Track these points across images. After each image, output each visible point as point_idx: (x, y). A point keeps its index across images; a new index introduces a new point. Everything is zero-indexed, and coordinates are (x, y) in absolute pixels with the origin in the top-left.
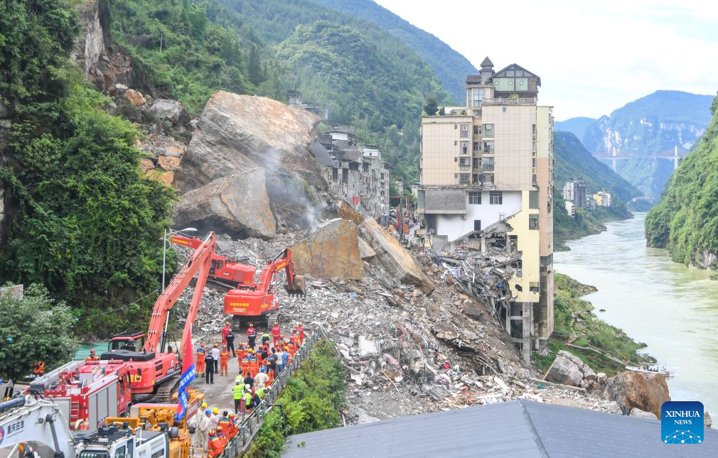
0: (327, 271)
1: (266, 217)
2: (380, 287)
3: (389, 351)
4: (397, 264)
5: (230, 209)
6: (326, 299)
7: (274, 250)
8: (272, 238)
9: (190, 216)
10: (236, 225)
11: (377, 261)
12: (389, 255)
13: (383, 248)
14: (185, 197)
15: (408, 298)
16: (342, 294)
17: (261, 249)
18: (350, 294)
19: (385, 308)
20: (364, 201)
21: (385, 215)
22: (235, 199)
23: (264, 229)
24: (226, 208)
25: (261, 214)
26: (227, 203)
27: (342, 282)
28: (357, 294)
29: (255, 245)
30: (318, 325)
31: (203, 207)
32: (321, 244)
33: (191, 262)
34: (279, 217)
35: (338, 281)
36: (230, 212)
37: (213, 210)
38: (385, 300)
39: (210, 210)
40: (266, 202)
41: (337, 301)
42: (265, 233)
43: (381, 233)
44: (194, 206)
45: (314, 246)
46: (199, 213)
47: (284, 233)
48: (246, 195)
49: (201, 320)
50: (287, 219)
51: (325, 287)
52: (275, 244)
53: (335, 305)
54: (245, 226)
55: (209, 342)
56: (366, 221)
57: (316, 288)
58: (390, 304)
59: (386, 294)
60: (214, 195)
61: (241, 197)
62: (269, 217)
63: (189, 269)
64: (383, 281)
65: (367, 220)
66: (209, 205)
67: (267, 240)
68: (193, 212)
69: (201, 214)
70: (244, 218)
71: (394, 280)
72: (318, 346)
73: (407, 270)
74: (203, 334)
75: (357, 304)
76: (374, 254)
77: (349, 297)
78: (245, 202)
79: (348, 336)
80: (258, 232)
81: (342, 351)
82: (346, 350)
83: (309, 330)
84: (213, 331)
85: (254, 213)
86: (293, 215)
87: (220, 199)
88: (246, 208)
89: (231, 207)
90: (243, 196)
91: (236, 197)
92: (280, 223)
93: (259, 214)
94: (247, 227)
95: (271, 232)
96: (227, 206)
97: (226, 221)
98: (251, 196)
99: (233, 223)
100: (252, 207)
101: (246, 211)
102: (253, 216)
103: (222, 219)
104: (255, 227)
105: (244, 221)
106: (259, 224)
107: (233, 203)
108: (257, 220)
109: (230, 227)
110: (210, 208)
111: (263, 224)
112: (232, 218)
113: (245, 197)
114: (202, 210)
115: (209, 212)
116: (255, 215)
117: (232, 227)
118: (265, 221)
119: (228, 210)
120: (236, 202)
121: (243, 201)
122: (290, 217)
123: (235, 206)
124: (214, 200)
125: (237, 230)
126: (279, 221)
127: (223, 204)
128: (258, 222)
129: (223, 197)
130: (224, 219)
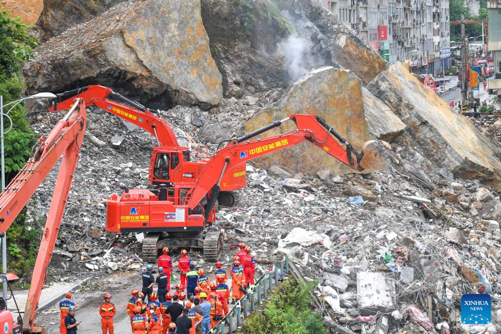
0: (310, 161)
1: (204, 69)
2: (406, 185)
3: (410, 298)
4: (446, 143)
5: (141, 57)
6: (307, 208)
7: (219, 127)
8: (217, 106)
9: (72, 72)
10: (155, 85)
11: (409, 139)
12: (432, 129)
13: (419, 117)
14: (62, 38)
15: (466, 204)
16: (338, 199)
17: (198, 125)
18: (351, 198)
19: (412, 223)
20: (399, 33)
21: (444, 56)
22: (148, 39)
24: (133, 56)
25: (196, 65)
26: (135, 47)
27: (337, 179)
28: (365, 198)
29: (187, 119)
30: (285, 254)
31: (94, 54)
33: (40, 153)
34: (228, 68)
35: (331, 176)
36: (140, 62)
37: (112, 59)
38: (415, 208)
39: (106, 60)
40: (205, 42)
41: (326, 211)
42: (204, 98)
43: (416, 90)
44: (79, 54)
46: (87, 65)
47: (239, 96)
48: (168, 31)
49: (87, 250)
50: (243, 71)
51: (306, 188)
52: (220, 116)
53: (322, 220)
54: (168, 86)
55: (96, 288)
56: (390, 70)
57: (290, 189)
58: (427, 215)
59: (420, 197)
60: (111, 34)
61: (158, 35)
62: (210, 70)
63: (37, 164)
64: (417, 175)
65: (392, 68)
66: (103, 51)
67: (208, 110)
68: (77, 65)
69: (90, 66)
70: (166, 71)
71: (441, 171)
72: (281, 290)
73: (464, 154)
74: (88, 274)
75: (362, 217)
76: (403, 126)
77: (349, 205)
78: (166, 44)
79: (338, 273)
80: (192, 96)
81: (328, 299)
82: (335, 297)
83: (270, 263)
84: (106, 268)
85: (184, 62)
86: (253, 63)
87: (122, 39)
88: (168, 55)
89: (143, 54)
90: (163, 33)
91: (149, 36)
92: (231, 78)
93: (192, 64)
94: (171, 88)
95: (215, 96)
96: (135, 52)
97: (135, 78)
98: (176, 33)
99: (147, 81)
100: (179, 53)
101: (169, 60)
102: (181, 68)
103: (127, 76)
104: (186, 87)
105: (166, 78)
106: (193, 82)
107: (145, 47)
108: (189, 75)
109: (143, 89)
110: (106, 57)
111: (201, 82)
112: (145, 74)
113: (165, 36)
114: (91, 60)
115: (103, 63)
116: (185, 67)
117: (146, 89)
118: (203, 76)
119: (138, 58)
120: (150, 45)
121: (163, 41)
122: (248, 68)
123: (148, 51)
124: (111, 42)
125: (155, 94)
126: (229, 76)
127: (128, 49)
128: (191, 79)
129: (127, 35)
130: (130, 76)
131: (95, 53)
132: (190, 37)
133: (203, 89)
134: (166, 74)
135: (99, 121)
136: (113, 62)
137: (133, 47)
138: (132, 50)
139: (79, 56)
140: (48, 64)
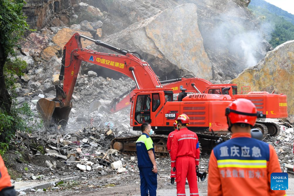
1: (200, 58)
10: (167, 66)
22: (163, 35)
23: (198, 72)
24: (152, 44)
25: (195, 55)
26: (154, 39)
32: (272, 73)
36: (157, 49)
37: (137, 44)
39: (133, 45)
40: (200, 41)
45: (263, 76)
48: (176, 31)
50: (224, 67)
54: (176, 66)
61: (169, 33)
62: (204, 59)
66: (131, 39)
70: (175, 57)
78: (174, 39)
85: (186, 52)
86: (230, 63)
87: (144, 33)
88: (176, 47)
89: (159, 44)
90: (173, 32)
91: (163, 33)
92: (216, 71)
93: (192, 54)
94: (178, 68)
95: (207, 76)
96: (154, 42)
97: (154, 59)
98: (181, 33)
99: (162, 62)
100: (183, 46)
101: (176, 49)
102: (185, 56)
103: (148, 57)
104: (188, 68)
105: (175, 61)
106: (193, 65)
107: (161, 39)
108: (190, 61)
109: (159, 68)
110: (133, 42)
111: (198, 66)
112: (160, 57)
113: (174, 34)
114: (123, 45)
115: (131, 47)
116: (187, 55)
117: (161, 68)
118: (199, 63)
119: (155, 46)
120: (164, 38)
121: (172, 37)
122: (227, 66)
123: (163, 42)
124: (137, 33)
125: (167, 72)
126: (215, 69)
127: (148, 39)
128: (191, 63)
129: (148, 30)
130: (150, 57)
131: (126, 40)
132: (191, 37)
133: (199, 70)
134: (174, 58)
135: (127, 85)
136: (138, 46)
137: (152, 38)
138: (152, 40)
139: (115, 42)
140: (95, 49)
